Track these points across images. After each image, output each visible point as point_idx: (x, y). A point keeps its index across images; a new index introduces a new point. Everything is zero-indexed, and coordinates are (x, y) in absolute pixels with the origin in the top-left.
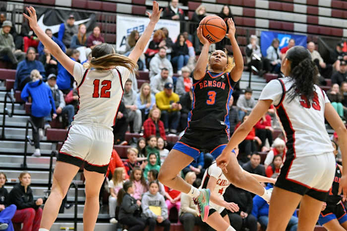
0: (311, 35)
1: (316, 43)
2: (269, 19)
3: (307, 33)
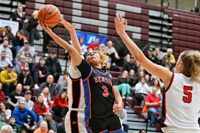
0: (110, 36)
1: (113, 42)
2: (82, 24)
3: (108, 34)
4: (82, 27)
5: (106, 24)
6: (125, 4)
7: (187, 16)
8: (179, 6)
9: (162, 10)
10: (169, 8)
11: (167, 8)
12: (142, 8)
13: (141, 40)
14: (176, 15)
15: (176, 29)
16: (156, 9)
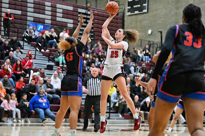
0: (52, 25)
1: (54, 29)
2: (34, 17)
3: (51, 24)
4: (34, 19)
5: (50, 17)
6: (62, 4)
7: (103, 12)
8: (98, 6)
9: (87, 8)
10: (91, 7)
11: (90, 7)
12: (73, 7)
13: (73, 28)
14: (96, 12)
15: (96, 21)
16: (82, 8)
